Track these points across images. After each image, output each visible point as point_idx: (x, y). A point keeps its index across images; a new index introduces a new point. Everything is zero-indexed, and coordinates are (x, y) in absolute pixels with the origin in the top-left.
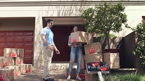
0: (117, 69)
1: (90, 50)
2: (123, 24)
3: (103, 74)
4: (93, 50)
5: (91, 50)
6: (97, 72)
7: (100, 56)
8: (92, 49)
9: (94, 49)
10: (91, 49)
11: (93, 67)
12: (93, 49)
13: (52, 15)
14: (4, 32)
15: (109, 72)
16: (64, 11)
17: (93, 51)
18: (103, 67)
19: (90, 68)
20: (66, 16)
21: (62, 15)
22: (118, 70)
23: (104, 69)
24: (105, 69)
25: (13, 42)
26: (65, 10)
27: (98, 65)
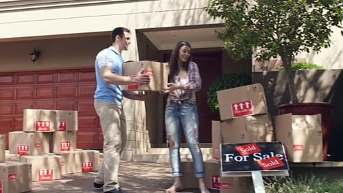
0: (314, 164)
1: (236, 106)
2: (333, 28)
3: (269, 177)
4: (245, 107)
5: (239, 107)
6: (250, 173)
7: (264, 124)
8: (241, 105)
9: (247, 104)
10: (238, 104)
11: (238, 158)
12: (244, 103)
13: (161, 24)
14: (53, 73)
15: (286, 173)
16: (192, 11)
17: (245, 110)
18: (270, 156)
19: (230, 159)
20: (195, 24)
21: (186, 22)
22: (317, 166)
23: (273, 164)
24: (276, 162)
25: (71, 96)
26: (193, 7)
27: (254, 151)
